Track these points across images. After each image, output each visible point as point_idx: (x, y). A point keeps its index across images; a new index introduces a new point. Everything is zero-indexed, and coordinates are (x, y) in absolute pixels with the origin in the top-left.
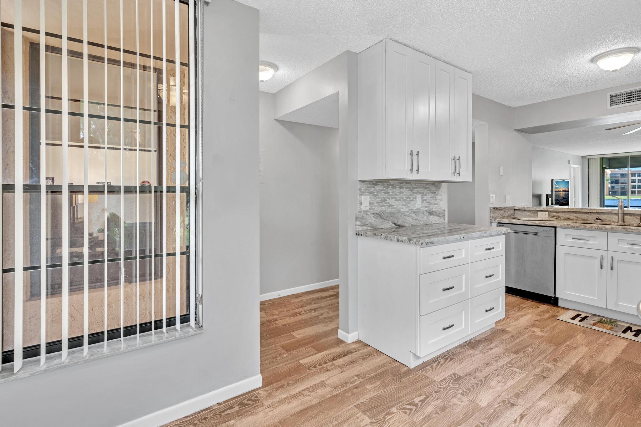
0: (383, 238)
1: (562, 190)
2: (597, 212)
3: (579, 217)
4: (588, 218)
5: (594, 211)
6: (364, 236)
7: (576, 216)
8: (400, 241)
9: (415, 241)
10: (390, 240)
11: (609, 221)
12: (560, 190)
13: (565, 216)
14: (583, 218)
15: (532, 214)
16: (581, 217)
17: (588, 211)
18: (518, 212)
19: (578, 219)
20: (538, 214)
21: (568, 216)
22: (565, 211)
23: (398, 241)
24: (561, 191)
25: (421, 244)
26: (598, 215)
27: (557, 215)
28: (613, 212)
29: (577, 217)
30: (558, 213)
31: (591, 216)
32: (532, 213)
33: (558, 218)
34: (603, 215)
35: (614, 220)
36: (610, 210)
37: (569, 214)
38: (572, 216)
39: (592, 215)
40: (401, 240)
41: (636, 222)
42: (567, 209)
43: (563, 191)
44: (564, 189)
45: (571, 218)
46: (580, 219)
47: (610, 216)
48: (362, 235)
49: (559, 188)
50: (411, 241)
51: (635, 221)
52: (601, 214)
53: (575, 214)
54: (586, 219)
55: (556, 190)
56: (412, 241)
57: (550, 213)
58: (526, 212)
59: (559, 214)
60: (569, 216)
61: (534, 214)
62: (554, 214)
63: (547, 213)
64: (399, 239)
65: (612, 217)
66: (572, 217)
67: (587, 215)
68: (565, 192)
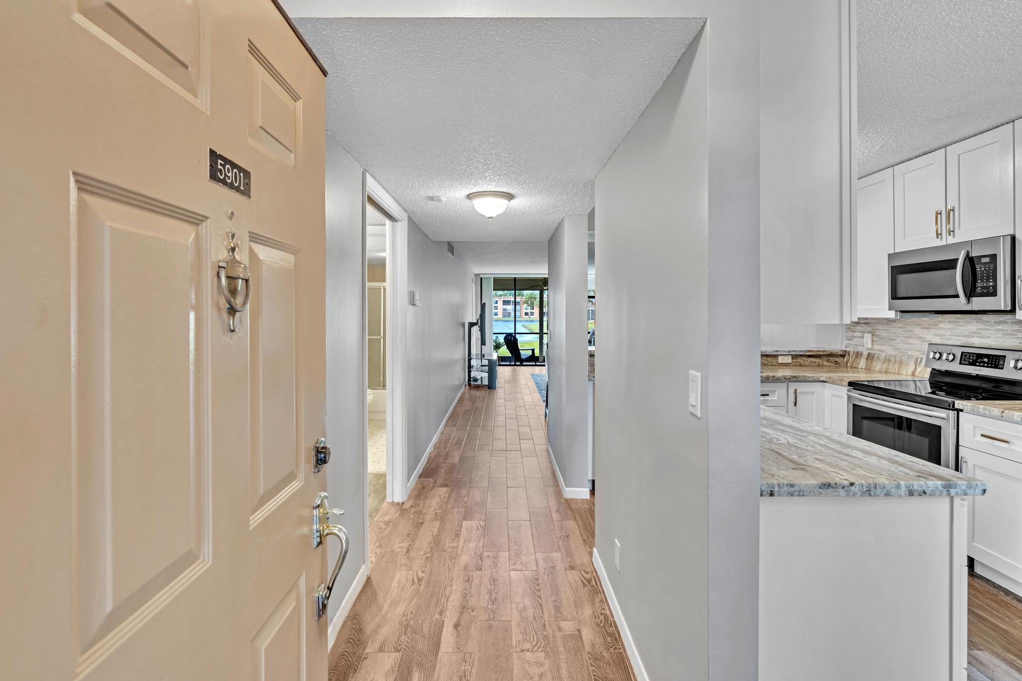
0: (859, 494)
6: (780, 495)
8: (916, 493)
9: (963, 488)
10: (883, 495)
23: (911, 493)
25: (981, 492)
40: (919, 489)
48: (772, 494)
50: (951, 490)
56: (956, 488)
64: (915, 488)
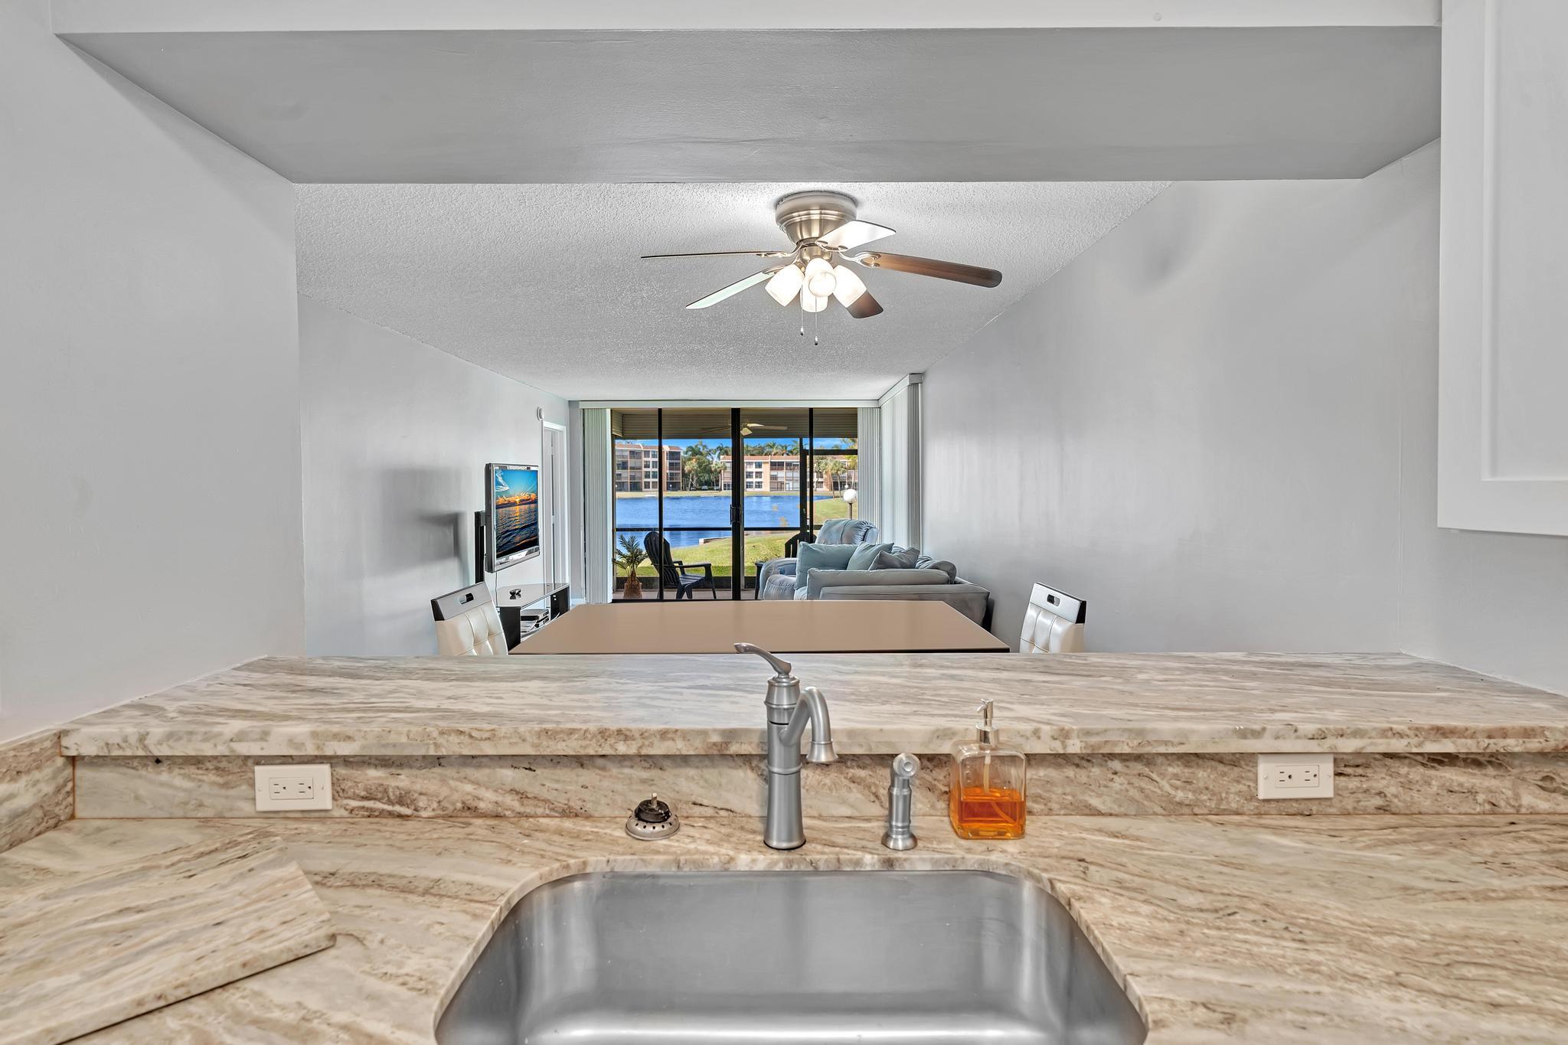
1: (517, 500)
2: (644, 752)
3: (534, 790)
4: (586, 794)
5: (622, 748)
7: (517, 787)
11: (710, 812)
12: (512, 499)
13: (444, 792)
14: (561, 801)
15: (216, 790)
16: (544, 794)
17: (592, 752)
18: (107, 776)
19: (529, 810)
20: (252, 785)
21: (461, 787)
22: (443, 752)
24: (514, 504)
26: (645, 774)
27: (393, 783)
28: (734, 749)
29: (522, 796)
30: (401, 766)
31: (606, 783)
32: (212, 777)
33: (398, 809)
34: (677, 771)
35: (735, 803)
36: (715, 738)
37: (471, 772)
38: (487, 788)
39: (615, 771)
41: (852, 806)
42: (454, 739)
43: (523, 502)
44: (525, 496)
45: (482, 805)
46: (540, 811)
47: (711, 774)
49: (511, 493)
51: (844, 802)
52: (666, 763)
53: (508, 775)
54: (576, 804)
55: (501, 501)
57: (342, 771)
58: (164, 767)
59: (403, 780)
60: (469, 788)
61: (226, 785)
62: (374, 775)
63: (325, 769)
65: (724, 781)
66: (488, 799)
67: (587, 776)
68: (527, 506)
